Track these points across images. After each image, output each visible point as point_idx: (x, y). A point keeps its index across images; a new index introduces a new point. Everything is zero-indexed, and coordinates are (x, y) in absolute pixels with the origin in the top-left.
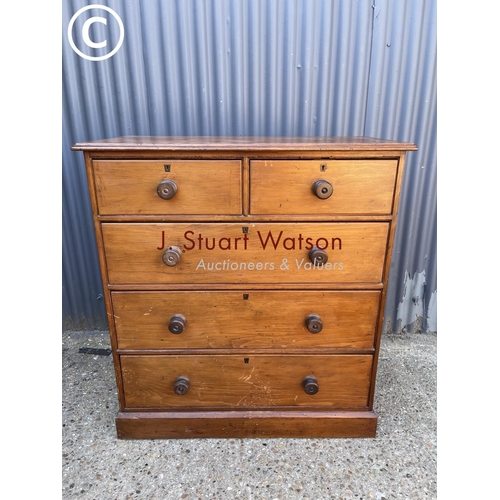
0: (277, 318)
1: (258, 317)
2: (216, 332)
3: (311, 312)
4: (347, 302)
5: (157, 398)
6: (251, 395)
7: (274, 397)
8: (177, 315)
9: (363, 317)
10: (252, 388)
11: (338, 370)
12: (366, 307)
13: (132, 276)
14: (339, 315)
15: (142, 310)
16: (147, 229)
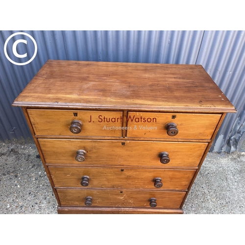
0: (138, 178)
1: (128, 178)
2: (106, 183)
3: (157, 177)
4: (177, 173)
5: (77, 203)
6: (123, 203)
7: (134, 204)
8: (85, 176)
9: (184, 179)
10: (124, 201)
11: (168, 196)
12: (187, 176)
13: (59, 161)
14: (171, 178)
15: (66, 174)
16: (65, 142)
